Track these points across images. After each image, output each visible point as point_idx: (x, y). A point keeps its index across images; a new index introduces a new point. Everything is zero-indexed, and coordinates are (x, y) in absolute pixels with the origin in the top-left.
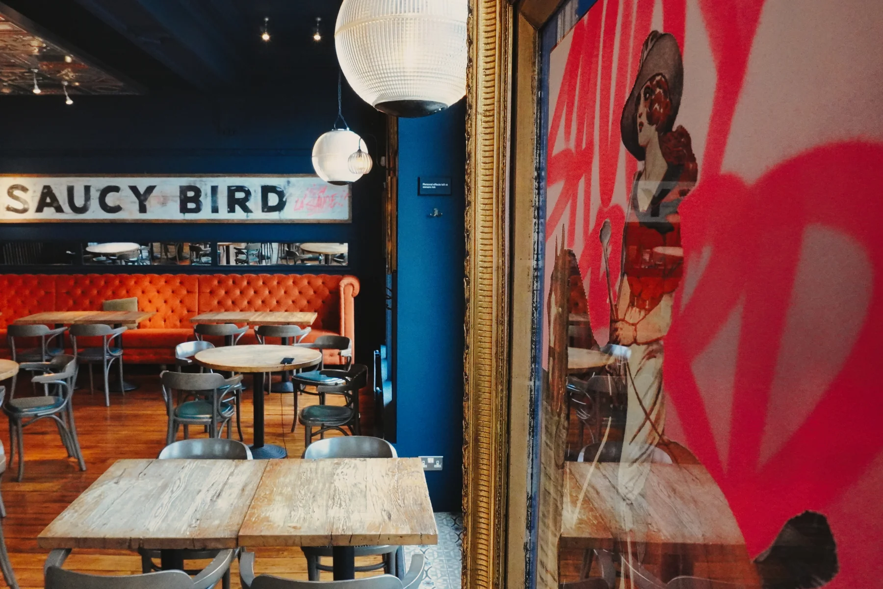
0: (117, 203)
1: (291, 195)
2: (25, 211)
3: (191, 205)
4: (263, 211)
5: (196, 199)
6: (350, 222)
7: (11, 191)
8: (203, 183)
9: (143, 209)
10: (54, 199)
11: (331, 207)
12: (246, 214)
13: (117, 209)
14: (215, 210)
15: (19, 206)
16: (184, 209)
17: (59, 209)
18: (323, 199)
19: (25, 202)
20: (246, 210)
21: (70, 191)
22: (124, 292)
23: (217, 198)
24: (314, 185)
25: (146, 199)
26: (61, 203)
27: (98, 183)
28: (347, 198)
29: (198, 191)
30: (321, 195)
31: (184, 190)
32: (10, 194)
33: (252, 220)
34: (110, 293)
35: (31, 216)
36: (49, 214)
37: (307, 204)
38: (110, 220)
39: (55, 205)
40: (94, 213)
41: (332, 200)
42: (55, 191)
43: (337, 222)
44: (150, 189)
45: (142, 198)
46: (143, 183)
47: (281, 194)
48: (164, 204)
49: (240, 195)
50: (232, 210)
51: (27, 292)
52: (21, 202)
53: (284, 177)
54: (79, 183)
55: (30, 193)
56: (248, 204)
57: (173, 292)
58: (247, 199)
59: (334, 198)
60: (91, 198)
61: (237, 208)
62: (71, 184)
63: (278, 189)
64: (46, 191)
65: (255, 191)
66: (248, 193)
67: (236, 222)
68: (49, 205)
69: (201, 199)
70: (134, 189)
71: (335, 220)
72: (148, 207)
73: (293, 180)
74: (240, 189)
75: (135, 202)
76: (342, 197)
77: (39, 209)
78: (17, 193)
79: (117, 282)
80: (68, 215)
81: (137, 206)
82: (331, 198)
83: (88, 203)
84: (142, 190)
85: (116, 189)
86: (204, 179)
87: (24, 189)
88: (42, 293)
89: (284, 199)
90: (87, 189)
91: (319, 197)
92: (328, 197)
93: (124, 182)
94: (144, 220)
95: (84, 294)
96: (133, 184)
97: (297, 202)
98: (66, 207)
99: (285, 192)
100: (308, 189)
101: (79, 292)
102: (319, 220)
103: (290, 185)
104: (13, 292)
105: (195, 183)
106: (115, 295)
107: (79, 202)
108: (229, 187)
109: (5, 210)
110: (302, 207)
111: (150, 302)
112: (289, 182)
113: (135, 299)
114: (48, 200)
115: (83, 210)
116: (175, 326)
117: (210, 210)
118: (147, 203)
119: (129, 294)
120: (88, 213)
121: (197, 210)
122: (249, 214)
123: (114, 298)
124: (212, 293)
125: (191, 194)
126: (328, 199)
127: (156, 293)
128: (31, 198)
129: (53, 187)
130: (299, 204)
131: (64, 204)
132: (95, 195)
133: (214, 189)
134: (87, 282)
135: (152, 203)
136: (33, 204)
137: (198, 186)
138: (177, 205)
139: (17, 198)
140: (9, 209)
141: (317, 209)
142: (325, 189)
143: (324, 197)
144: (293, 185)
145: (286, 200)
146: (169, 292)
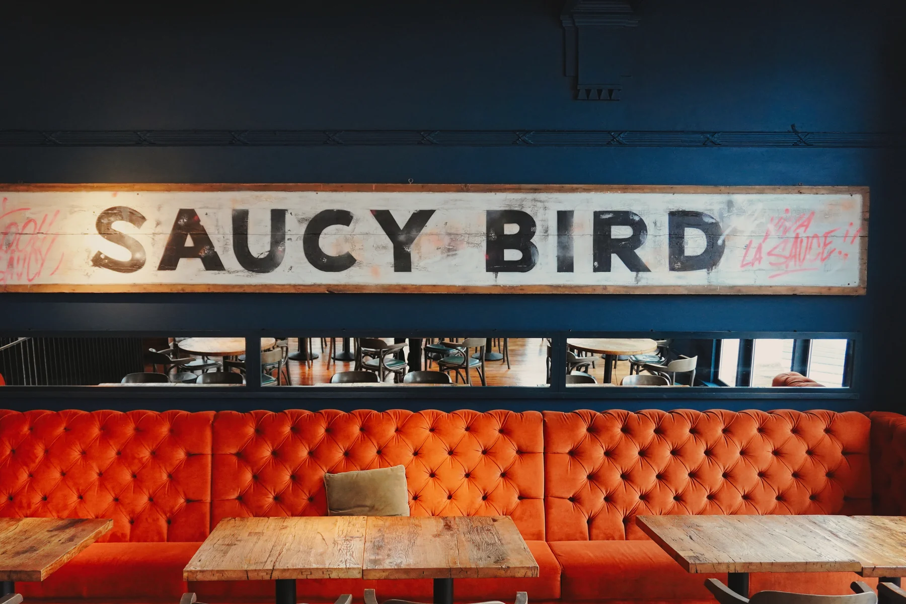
0: (346, 249)
1: (734, 232)
2: (135, 266)
3: (512, 255)
4: (672, 269)
5: (524, 241)
6: (862, 292)
7: (105, 221)
8: (539, 204)
9: (403, 262)
10: (203, 239)
11: (823, 260)
12: (634, 274)
13: (345, 262)
14: (565, 265)
15: (122, 255)
16: (495, 264)
17: (213, 263)
18: (805, 240)
19: (137, 246)
20: (635, 265)
21: (240, 222)
22: (371, 453)
23: (570, 238)
24: (787, 210)
25: (410, 241)
26: (218, 249)
27: (301, 203)
28: (858, 240)
29: (526, 222)
30: (801, 232)
31: (495, 221)
32: (103, 227)
33: (644, 287)
34: (338, 455)
35: (151, 277)
36: (191, 274)
37: (769, 254)
38: (328, 286)
39: (204, 252)
40: (295, 272)
41: (825, 245)
42: (206, 222)
43: (834, 292)
44: (421, 218)
45: (402, 238)
46: (403, 204)
47: (712, 231)
48: (450, 251)
49: (621, 232)
50: (603, 265)
51: (145, 454)
52: (128, 247)
53: (720, 193)
54: (258, 203)
55: (148, 227)
56: (638, 252)
57: (485, 452)
58: (635, 241)
59: (828, 240)
60: (287, 237)
61: (616, 260)
62: (240, 207)
63: (707, 220)
64: (183, 221)
65: (655, 223)
66: (639, 227)
67: (611, 291)
68: (191, 253)
69: (535, 240)
70: (384, 218)
71: (830, 288)
72: (414, 258)
73: (741, 199)
74: (623, 218)
75: (385, 247)
76: (846, 236)
77: (168, 263)
78: (119, 226)
79: (356, 430)
81: (389, 257)
82: (822, 240)
83: (280, 248)
84: (401, 221)
85: (344, 218)
86: (542, 196)
87: (136, 218)
88: (181, 455)
89: (720, 242)
90: (278, 217)
91: (797, 237)
92: (816, 236)
93: (361, 202)
94: (404, 287)
96: (381, 208)
97: (747, 247)
98: (229, 258)
99: (721, 225)
100: (772, 219)
101: (266, 452)
102: (794, 288)
103: (734, 210)
104: (112, 453)
105: (521, 206)
106: (352, 460)
107: (259, 246)
108: (597, 215)
109: (91, 263)
110: (760, 260)
111: (433, 475)
112: (730, 204)
113: (401, 470)
114: (189, 242)
115: (267, 264)
117: (554, 264)
118: (412, 250)
119: (384, 457)
120: (278, 270)
121: (526, 264)
122: (641, 274)
123: (347, 469)
124: (576, 454)
125: (511, 229)
126: (815, 240)
127: (446, 455)
128: (151, 238)
129: (200, 213)
130: (752, 252)
131: (225, 250)
132: (295, 230)
133: (564, 219)
134: (287, 429)
135: (424, 250)
136: (154, 253)
137: (528, 211)
138: (479, 255)
139: (118, 239)
140: (99, 261)
141: (792, 263)
142: (809, 220)
143: (808, 237)
144: (741, 212)
145: (724, 241)
146: (475, 455)
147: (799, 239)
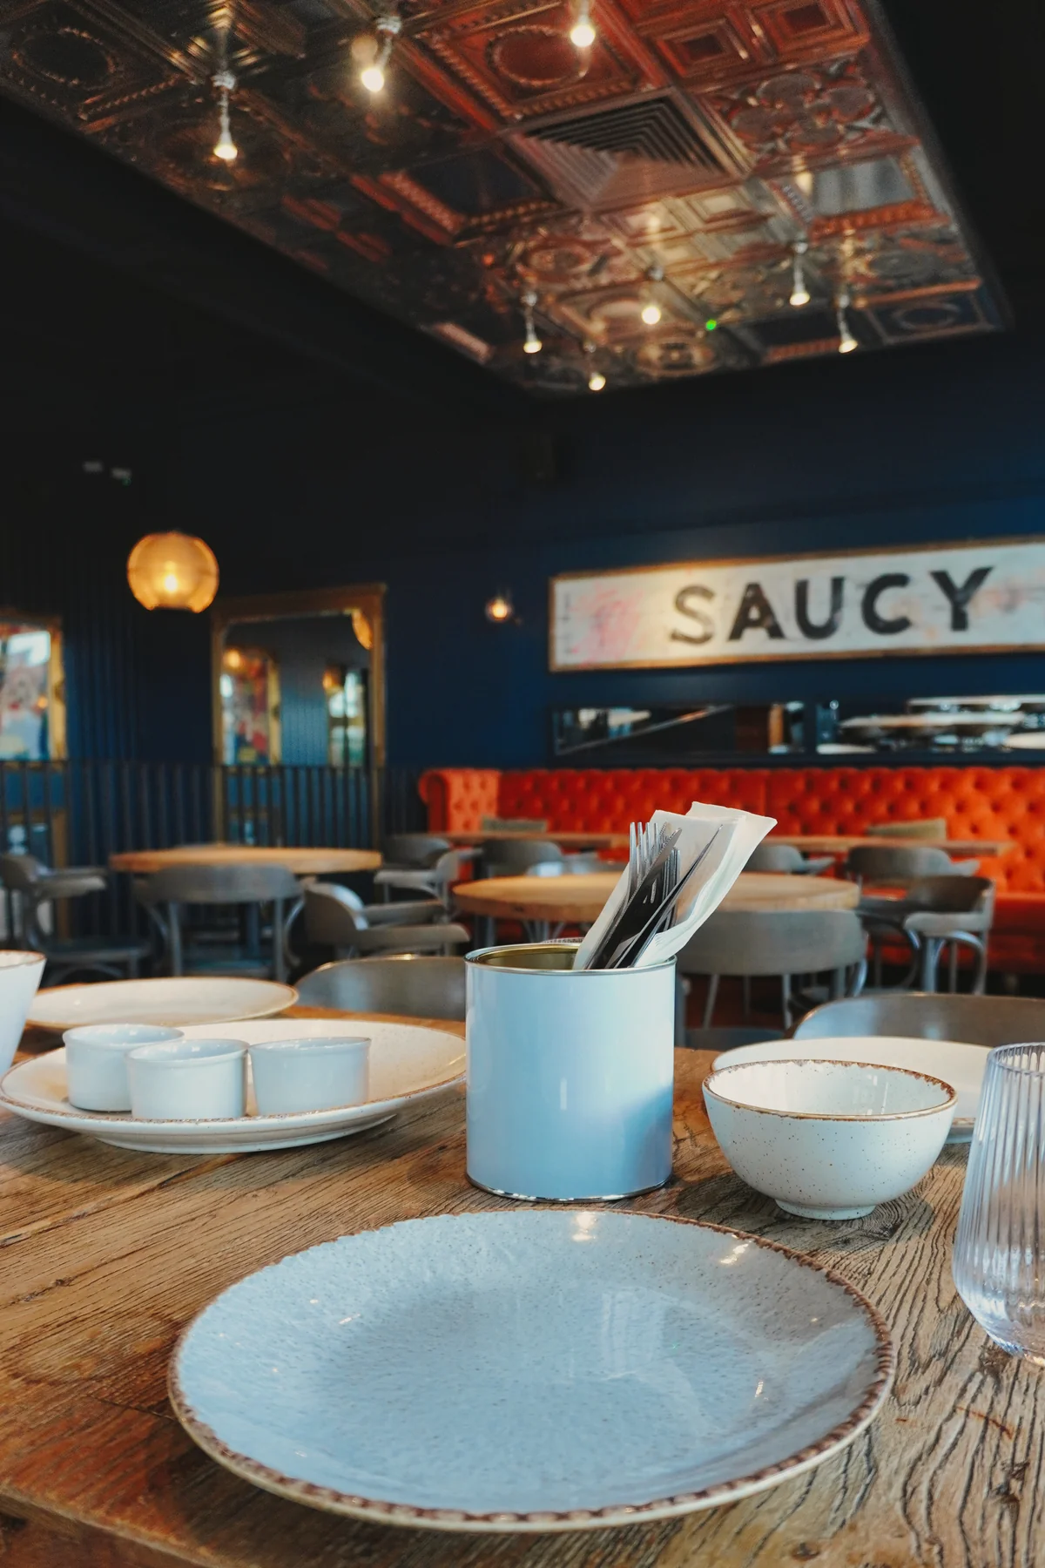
0: (901, 612)
2: (706, 639)
7: (681, 599)
9: (959, 622)
10: (766, 610)
13: (901, 625)
15: (693, 628)
17: (776, 632)
19: (706, 621)
21: (802, 590)
22: (914, 807)
25: (967, 599)
26: (781, 618)
27: (861, 569)
32: (680, 606)
34: (882, 808)
35: (720, 649)
36: (755, 644)
38: (885, 650)
39: (768, 622)
40: (853, 638)
42: (770, 594)
44: (979, 576)
45: (959, 597)
46: (960, 562)
48: (1010, 607)
52: (699, 620)
54: (819, 571)
55: (718, 601)
60: (846, 603)
62: (802, 577)
64: (750, 594)
68: (755, 624)
70: (942, 579)
72: (972, 616)
75: (939, 608)
77: (736, 634)
78: (693, 602)
79: (899, 785)
80: (795, 644)
81: (946, 616)
83: (839, 614)
84: (959, 579)
85: (900, 580)
87: (706, 593)
90: (837, 584)
93: (919, 564)
94: (961, 647)
95: (827, 809)
96: (938, 567)
98: (790, 626)
101: (815, 805)
106: (895, 812)
107: (818, 615)
109: (669, 638)
111: (975, 828)
113: (940, 824)
114: (754, 614)
115: (826, 631)
116: (1032, 888)
118: (971, 610)
119: (926, 811)
120: (835, 637)
123: (889, 820)
127: (990, 811)
128: (721, 611)
129: (765, 587)
131: (787, 619)
132: (853, 596)
134: (834, 785)
135: (981, 608)
136: (724, 624)
138: (1040, 610)
139: (691, 614)
140: (675, 637)
146: (1020, 809)
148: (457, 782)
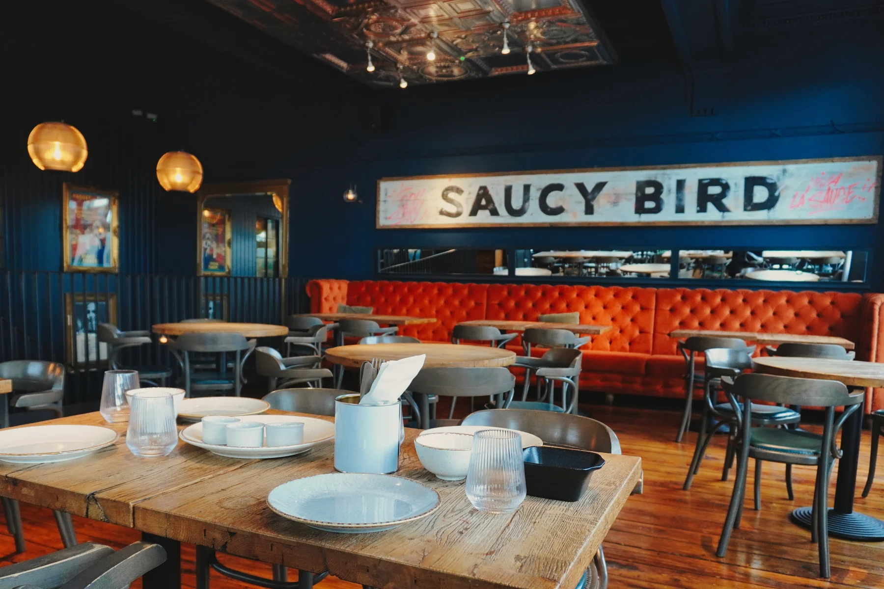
0: (560, 204)
1: (786, 188)
2: (458, 214)
3: (649, 205)
4: (745, 210)
5: (656, 197)
6: (875, 222)
7: (445, 193)
8: (666, 176)
9: (589, 210)
10: (490, 200)
11: (847, 202)
12: (721, 213)
13: (559, 210)
14: (680, 209)
15: (452, 209)
16: (640, 209)
17: (494, 212)
18: (835, 191)
19: (459, 205)
20: (722, 208)
21: (508, 191)
22: (563, 306)
23: (683, 195)
24: (823, 173)
25: (594, 198)
26: (497, 205)
27: (539, 181)
28: (873, 190)
29: (658, 187)
30: (832, 186)
31: (641, 186)
32: (445, 197)
33: (727, 221)
34: (547, 306)
35: (465, 220)
36: (484, 218)
37: (810, 200)
38: (550, 224)
39: (491, 207)
40: (534, 216)
41: (849, 193)
42: (492, 192)
43: (854, 222)
44: (600, 186)
45: (590, 197)
46: (590, 179)
47: (772, 187)
48: (615, 203)
49: (714, 190)
50: (702, 208)
51: (457, 303)
52: (455, 205)
53: (778, 164)
54: (517, 181)
55: (465, 195)
56: (725, 201)
57: (623, 308)
58: (723, 195)
59: (851, 190)
60: (531, 198)
61: (710, 206)
62: (509, 184)
63: (769, 181)
64: (482, 192)
65: (736, 184)
66: (726, 187)
67: (706, 224)
68: (484, 208)
69: (663, 196)
70: (581, 187)
71: (851, 220)
72: (596, 207)
73: (792, 167)
74: (715, 182)
75: (581, 202)
76: (864, 188)
77: (473, 213)
78: (452, 195)
79: (556, 294)
80: (504, 219)
81: (582, 207)
82: (847, 191)
83: (527, 204)
84: (590, 188)
85: (559, 187)
86: (668, 171)
87: (459, 191)
88: (472, 303)
89: (777, 194)
90: (527, 188)
91: (829, 189)
92: (843, 188)
93: (569, 179)
94: (589, 223)
95: (518, 306)
96: (579, 181)
97: (795, 197)
98: (502, 210)
99: (778, 184)
100: (812, 179)
101: (512, 304)
102: (826, 220)
103: (787, 174)
104: (442, 302)
105: (656, 177)
106: (554, 308)
107: (516, 204)
108: (700, 181)
109: (438, 214)
110: (803, 203)
111: (594, 318)
112: (784, 171)
113: (577, 315)
114: (483, 202)
115: (521, 212)
116: (623, 349)
117: (673, 209)
118: (595, 204)
119: (569, 308)
120: (525, 215)
121: (657, 210)
122: (726, 214)
123: (550, 313)
124: (674, 311)
125: (650, 190)
126: (842, 191)
127: (602, 309)
128: (466, 201)
129: (489, 188)
130: (798, 199)
131: (500, 205)
132: (535, 194)
133: (680, 184)
134: (523, 293)
135: (601, 203)
136: (467, 208)
137: (659, 180)
138: (631, 205)
139: (451, 201)
140: (442, 213)
141: (825, 205)
142: (838, 178)
143: (837, 189)
144: (792, 175)
145: (779, 194)
146: (618, 308)
147: (831, 191)
148: (326, 286)
